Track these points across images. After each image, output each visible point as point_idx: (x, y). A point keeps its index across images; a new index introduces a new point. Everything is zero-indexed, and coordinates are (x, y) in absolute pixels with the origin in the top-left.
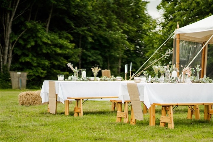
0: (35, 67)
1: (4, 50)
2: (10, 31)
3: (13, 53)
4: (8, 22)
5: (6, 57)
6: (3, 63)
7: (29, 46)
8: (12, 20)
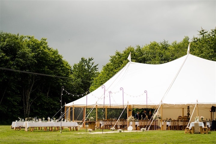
0: (41, 114)
1: (26, 107)
2: (29, 98)
3: (30, 108)
4: (28, 94)
5: (27, 110)
6: (26, 113)
7: (38, 105)
8: (30, 93)
